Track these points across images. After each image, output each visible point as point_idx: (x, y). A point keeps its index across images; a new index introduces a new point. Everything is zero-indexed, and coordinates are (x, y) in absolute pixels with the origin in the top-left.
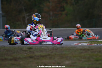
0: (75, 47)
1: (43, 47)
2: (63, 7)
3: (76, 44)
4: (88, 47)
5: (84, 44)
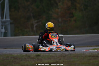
1: (51, 55)
3: (85, 50)
4: (97, 54)
5: (93, 50)
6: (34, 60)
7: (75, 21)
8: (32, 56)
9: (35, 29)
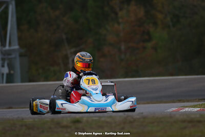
0: (171, 116)
1: (103, 119)
5: (191, 109)
6: (69, 130)
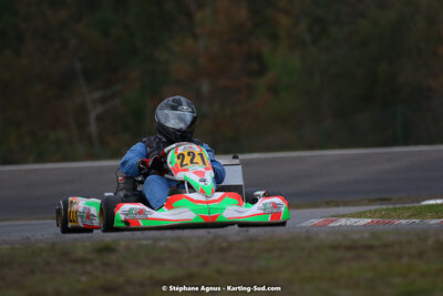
1: (162, 244)
2: (259, 57)
3: (316, 221)
4: (367, 235)
5: (353, 221)
6: (88, 268)
7: (274, 90)
8: (80, 253)
9: (93, 128)
